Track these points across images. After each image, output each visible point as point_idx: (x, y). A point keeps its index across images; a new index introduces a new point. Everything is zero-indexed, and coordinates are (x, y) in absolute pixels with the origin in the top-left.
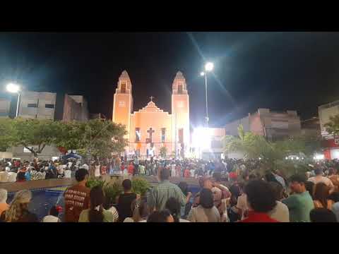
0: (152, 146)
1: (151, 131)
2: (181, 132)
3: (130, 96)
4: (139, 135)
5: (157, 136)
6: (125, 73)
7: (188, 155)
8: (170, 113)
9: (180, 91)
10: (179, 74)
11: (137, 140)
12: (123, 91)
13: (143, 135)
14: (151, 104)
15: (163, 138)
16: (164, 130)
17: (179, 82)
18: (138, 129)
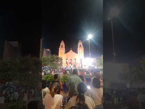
0: (72, 64)
1: (71, 60)
2: (81, 60)
3: (64, 48)
4: (67, 61)
5: (73, 61)
6: (63, 41)
7: (84, 68)
8: (77, 54)
9: (80, 46)
10: (80, 41)
11: (67, 63)
12: (62, 47)
13: (68, 61)
14: (71, 51)
15: (75, 62)
16: (75, 59)
17: (80, 43)
18: (67, 59)
